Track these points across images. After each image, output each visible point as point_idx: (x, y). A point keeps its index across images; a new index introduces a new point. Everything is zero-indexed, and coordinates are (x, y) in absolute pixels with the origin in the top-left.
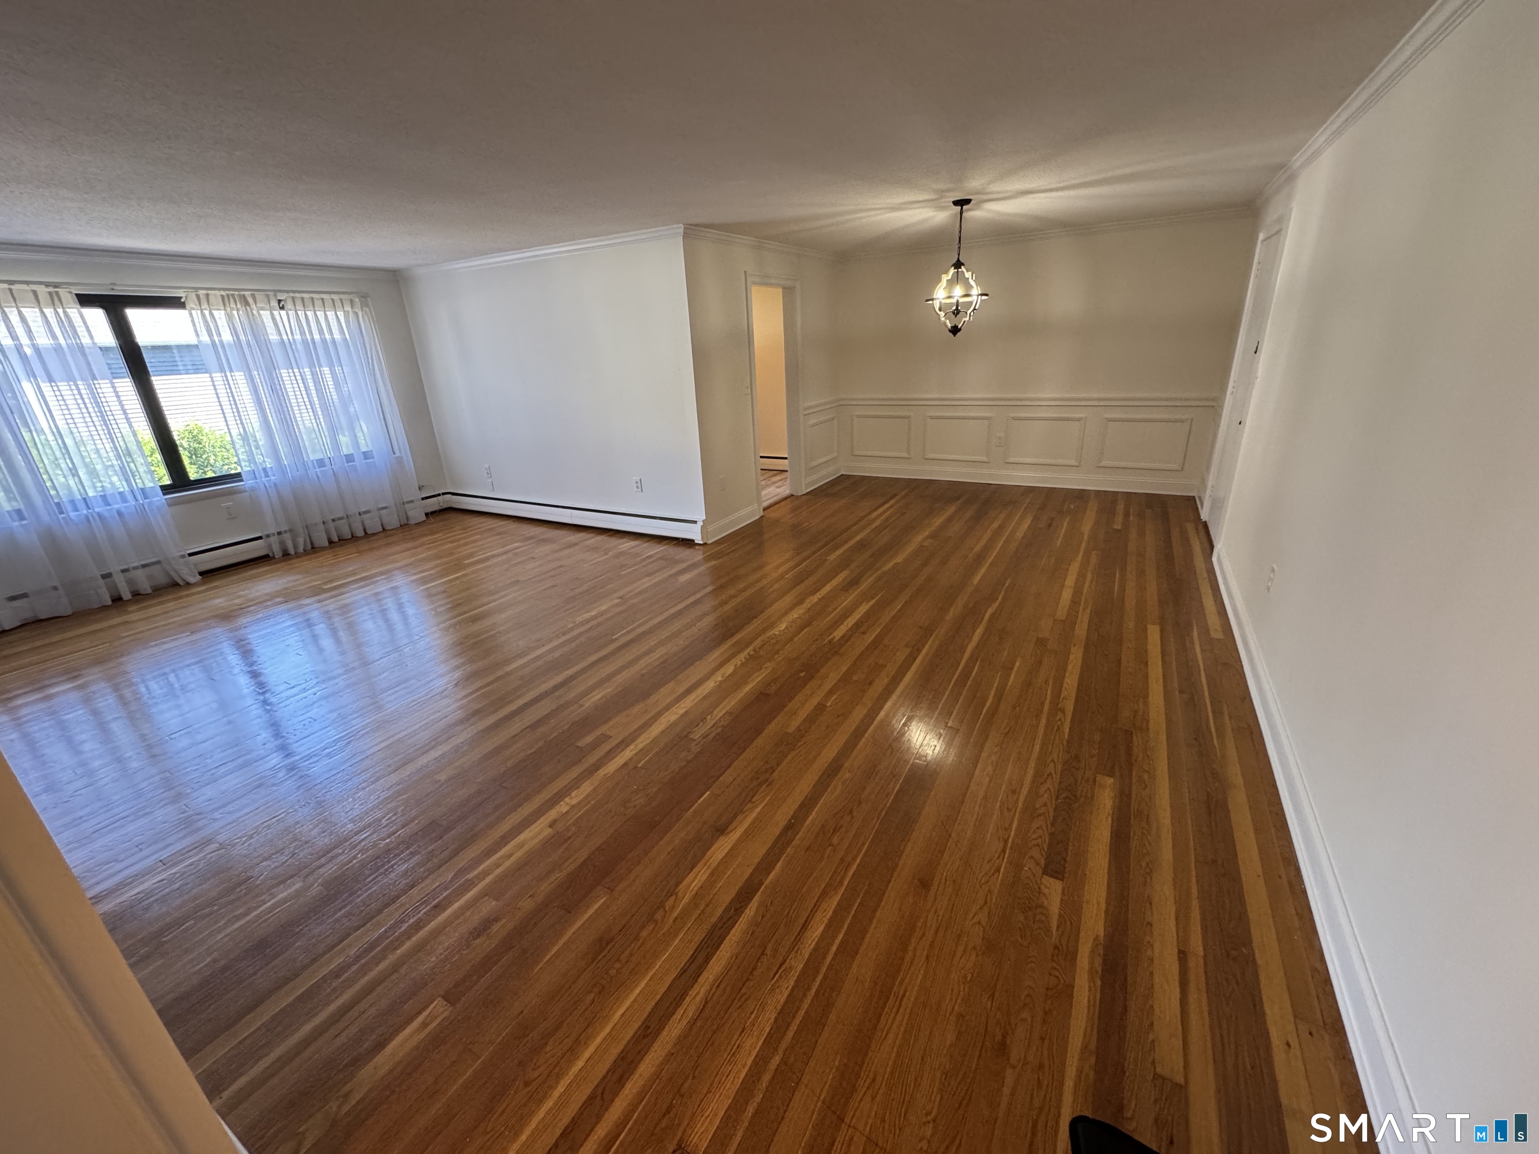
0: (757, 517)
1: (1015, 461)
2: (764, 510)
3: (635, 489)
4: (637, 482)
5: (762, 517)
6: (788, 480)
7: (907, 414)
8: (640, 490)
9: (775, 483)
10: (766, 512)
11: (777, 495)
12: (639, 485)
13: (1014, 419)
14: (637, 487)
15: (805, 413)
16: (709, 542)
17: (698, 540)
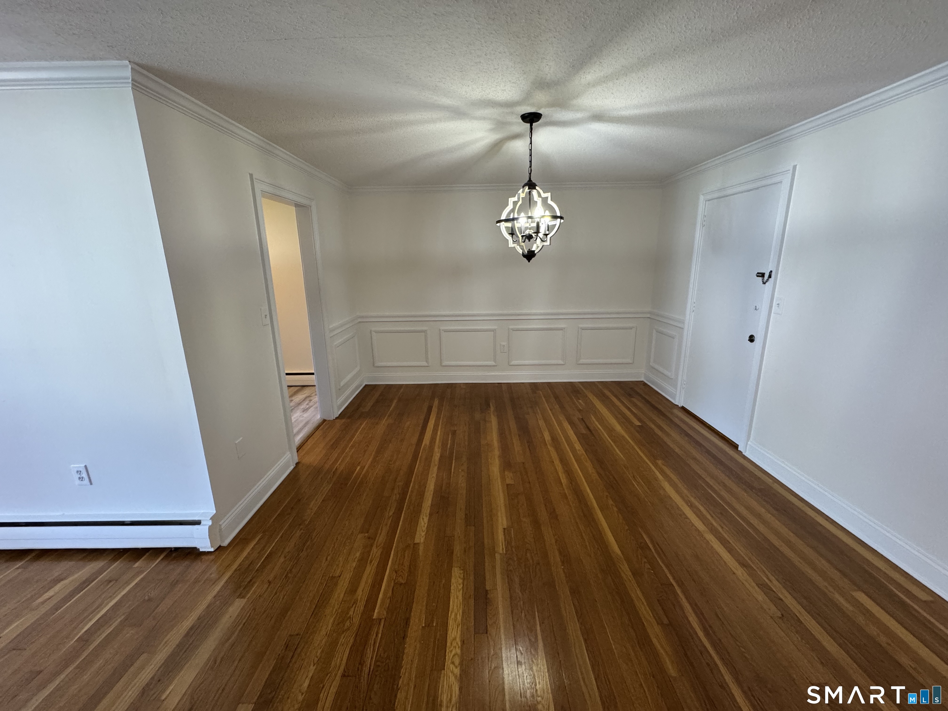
0: (292, 468)
1: (516, 364)
2: (299, 449)
3: (78, 482)
4: (79, 472)
5: (297, 464)
6: (316, 399)
7: (424, 328)
8: (86, 481)
9: (299, 404)
10: (302, 452)
11: (307, 423)
12: (84, 475)
13: (514, 330)
14: (81, 479)
15: (332, 335)
16: (226, 543)
17: (205, 545)
